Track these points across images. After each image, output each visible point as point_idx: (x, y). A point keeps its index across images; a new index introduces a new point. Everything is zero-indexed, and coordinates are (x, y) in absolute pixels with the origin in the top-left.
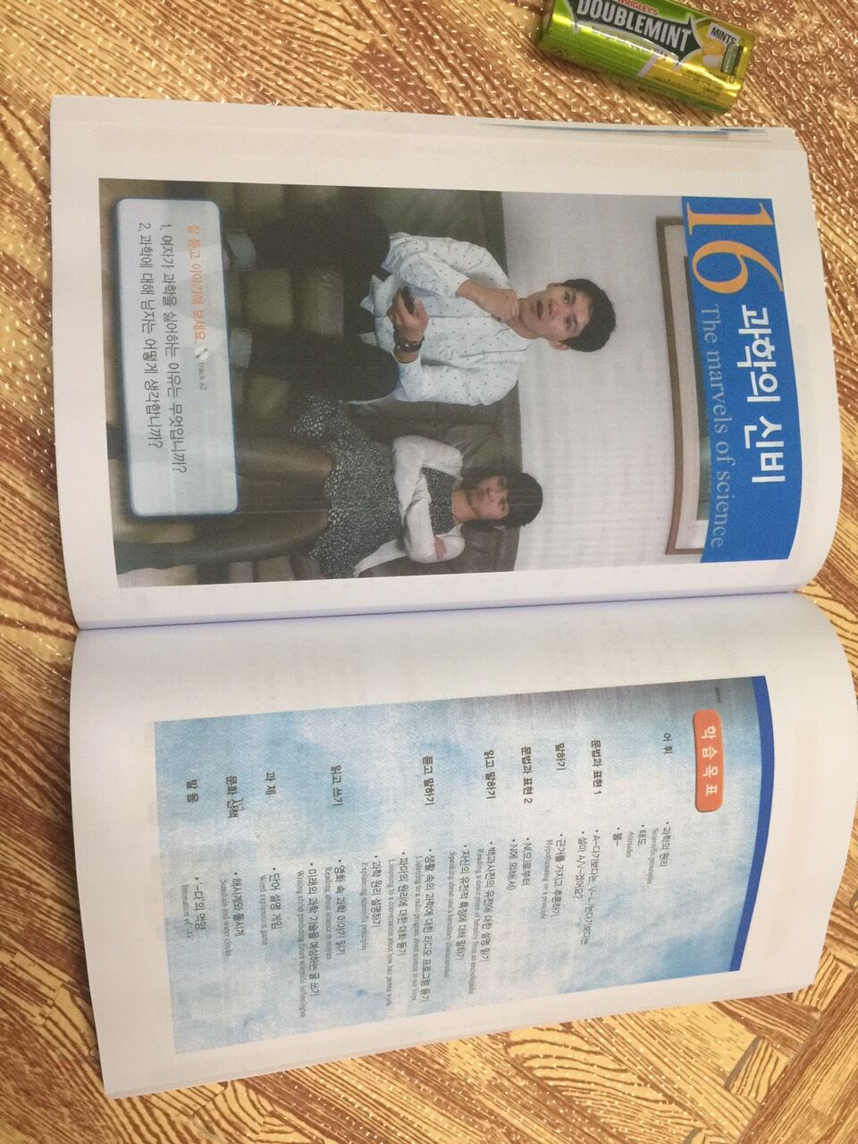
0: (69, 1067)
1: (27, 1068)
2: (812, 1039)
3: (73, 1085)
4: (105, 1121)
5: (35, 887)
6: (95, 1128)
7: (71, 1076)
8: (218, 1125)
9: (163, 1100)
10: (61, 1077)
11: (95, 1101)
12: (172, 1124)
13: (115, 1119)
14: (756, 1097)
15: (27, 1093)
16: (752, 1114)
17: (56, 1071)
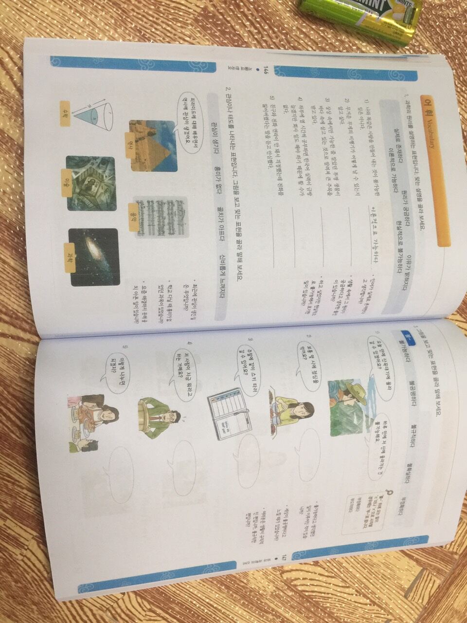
0: (37, 583)
1: (13, 583)
2: (454, 570)
3: (39, 593)
4: (57, 613)
5: (17, 483)
6: (52, 617)
7: (38, 588)
8: (120, 616)
9: (88, 602)
10: (32, 588)
11: (51, 602)
12: (94, 615)
13: (62, 613)
14: (422, 602)
15: (13, 598)
16: (420, 611)
17: (29, 586)
